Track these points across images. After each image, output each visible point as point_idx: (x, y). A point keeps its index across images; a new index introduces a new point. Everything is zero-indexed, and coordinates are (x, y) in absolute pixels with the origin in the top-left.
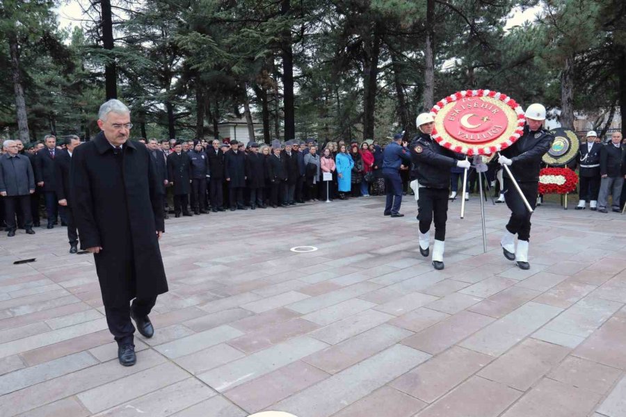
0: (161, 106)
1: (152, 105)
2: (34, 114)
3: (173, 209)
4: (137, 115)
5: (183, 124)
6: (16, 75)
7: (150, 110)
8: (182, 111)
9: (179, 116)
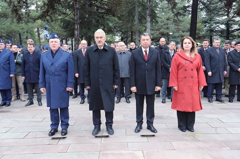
0: (223, 27)
1: (218, 26)
2: (161, 34)
3: (228, 93)
4: (209, 32)
5: (235, 36)
6: (148, 12)
7: (216, 29)
8: (235, 28)
9: (233, 31)
